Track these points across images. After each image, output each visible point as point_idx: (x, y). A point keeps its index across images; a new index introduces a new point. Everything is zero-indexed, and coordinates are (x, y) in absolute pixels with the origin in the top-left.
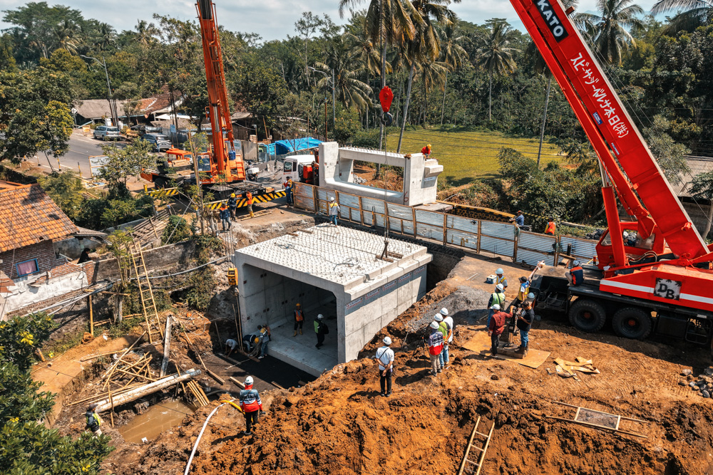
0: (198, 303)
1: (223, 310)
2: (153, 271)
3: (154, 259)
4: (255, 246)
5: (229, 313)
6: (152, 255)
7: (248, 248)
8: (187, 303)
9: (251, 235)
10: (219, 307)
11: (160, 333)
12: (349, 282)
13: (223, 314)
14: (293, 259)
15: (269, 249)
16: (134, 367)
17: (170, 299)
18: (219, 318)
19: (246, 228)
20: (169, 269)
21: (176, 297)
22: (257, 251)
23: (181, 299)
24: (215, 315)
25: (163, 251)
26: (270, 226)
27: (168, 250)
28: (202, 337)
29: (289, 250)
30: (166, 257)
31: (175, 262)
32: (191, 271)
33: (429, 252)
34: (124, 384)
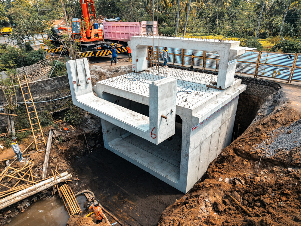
0: (72, 120)
1: (90, 126)
2: (38, 97)
3: (39, 89)
4: (111, 79)
5: (94, 127)
6: (37, 85)
7: (106, 80)
8: (65, 120)
9: (108, 74)
10: (87, 123)
11: (44, 143)
12: (195, 106)
13: (89, 128)
14: (141, 87)
15: (121, 81)
16: (19, 173)
17: (52, 118)
18: (87, 131)
19: (105, 69)
20: (50, 96)
21: (56, 116)
22: (112, 83)
23: (60, 117)
24: (84, 129)
25: (45, 83)
26: (120, 68)
27: (49, 82)
28: (74, 145)
29: (136, 82)
30: (48, 87)
31: (55, 91)
32: (66, 98)
33: (243, 83)
34: (12, 186)
